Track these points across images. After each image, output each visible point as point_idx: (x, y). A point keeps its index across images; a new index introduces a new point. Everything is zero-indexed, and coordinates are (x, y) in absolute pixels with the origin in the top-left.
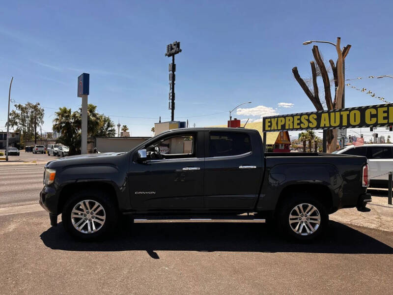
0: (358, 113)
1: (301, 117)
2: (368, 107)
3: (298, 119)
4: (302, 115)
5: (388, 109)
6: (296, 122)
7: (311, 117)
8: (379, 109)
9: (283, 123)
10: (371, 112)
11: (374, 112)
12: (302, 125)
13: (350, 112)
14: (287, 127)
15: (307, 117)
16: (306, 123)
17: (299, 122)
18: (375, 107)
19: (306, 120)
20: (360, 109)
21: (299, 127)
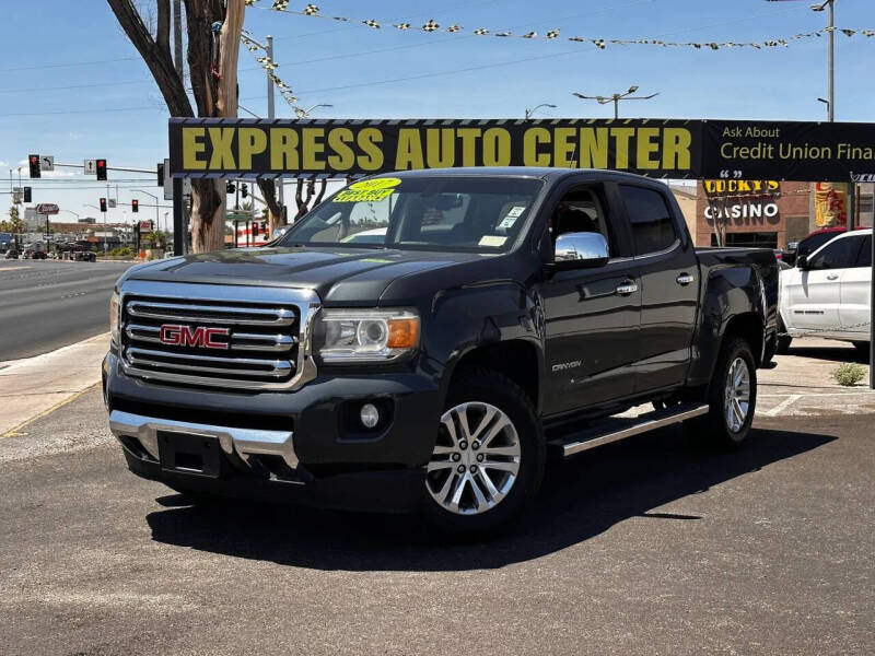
0: (505, 138)
1: (327, 133)
2: (529, 124)
3: (318, 140)
4: (330, 125)
5: (578, 133)
6: (312, 148)
7: (363, 135)
8: (556, 130)
9: (260, 148)
10: (537, 138)
11: (545, 137)
12: (333, 161)
13: (483, 133)
14: (276, 164)
15: (348, 135)
16: (348, 154)
17: (321, 148)
18: (547, 124)
19: (348, 144)
20: (510, 125)
21: (321, 165)
